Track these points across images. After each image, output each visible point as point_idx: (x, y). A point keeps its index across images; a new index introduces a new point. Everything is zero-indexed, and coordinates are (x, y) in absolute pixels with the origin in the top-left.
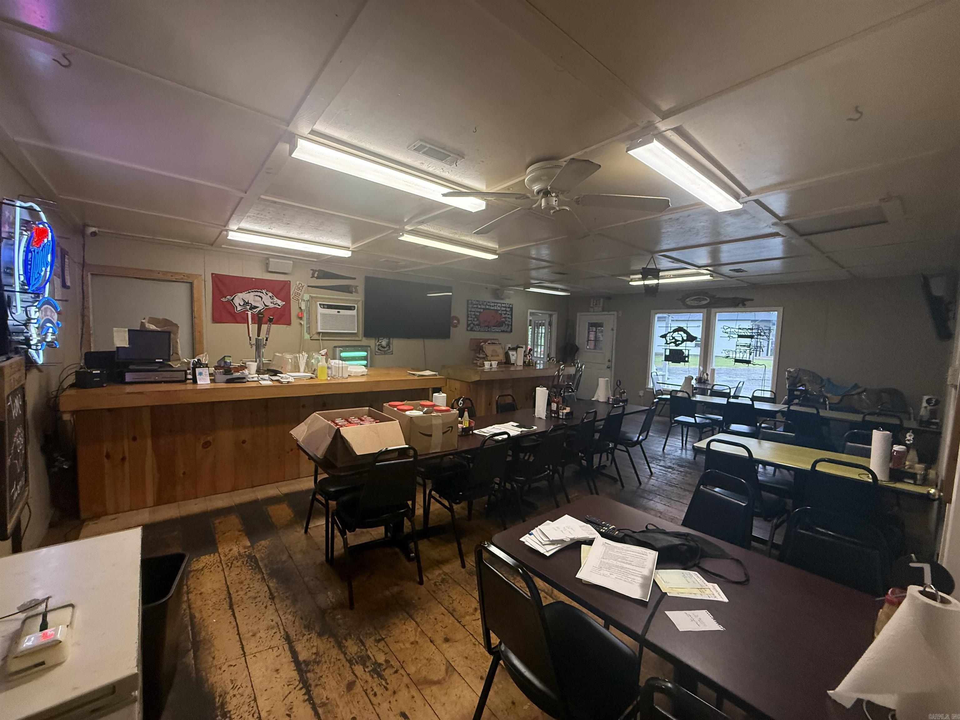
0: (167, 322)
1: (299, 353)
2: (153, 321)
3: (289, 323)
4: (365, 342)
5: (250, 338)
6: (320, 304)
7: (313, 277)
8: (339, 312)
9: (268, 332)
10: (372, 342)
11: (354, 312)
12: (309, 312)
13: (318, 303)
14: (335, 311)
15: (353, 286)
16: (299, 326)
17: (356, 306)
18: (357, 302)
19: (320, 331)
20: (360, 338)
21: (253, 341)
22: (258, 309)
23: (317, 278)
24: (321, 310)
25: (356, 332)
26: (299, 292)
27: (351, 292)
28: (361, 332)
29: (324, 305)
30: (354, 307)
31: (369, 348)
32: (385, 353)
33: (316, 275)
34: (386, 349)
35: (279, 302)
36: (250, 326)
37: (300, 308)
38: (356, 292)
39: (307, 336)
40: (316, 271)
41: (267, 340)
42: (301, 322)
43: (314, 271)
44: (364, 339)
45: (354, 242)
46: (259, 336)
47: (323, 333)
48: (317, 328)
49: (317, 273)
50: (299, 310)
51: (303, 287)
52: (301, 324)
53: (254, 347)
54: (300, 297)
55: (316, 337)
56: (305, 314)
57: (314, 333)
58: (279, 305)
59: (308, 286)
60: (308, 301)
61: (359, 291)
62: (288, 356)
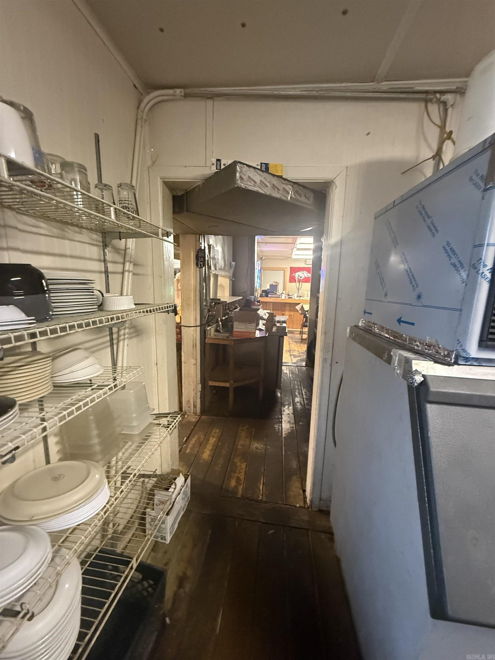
0: (277, 282)
2: (274, 282)
9: (302, 285)
36: (297, 283)
46: (299, 286)
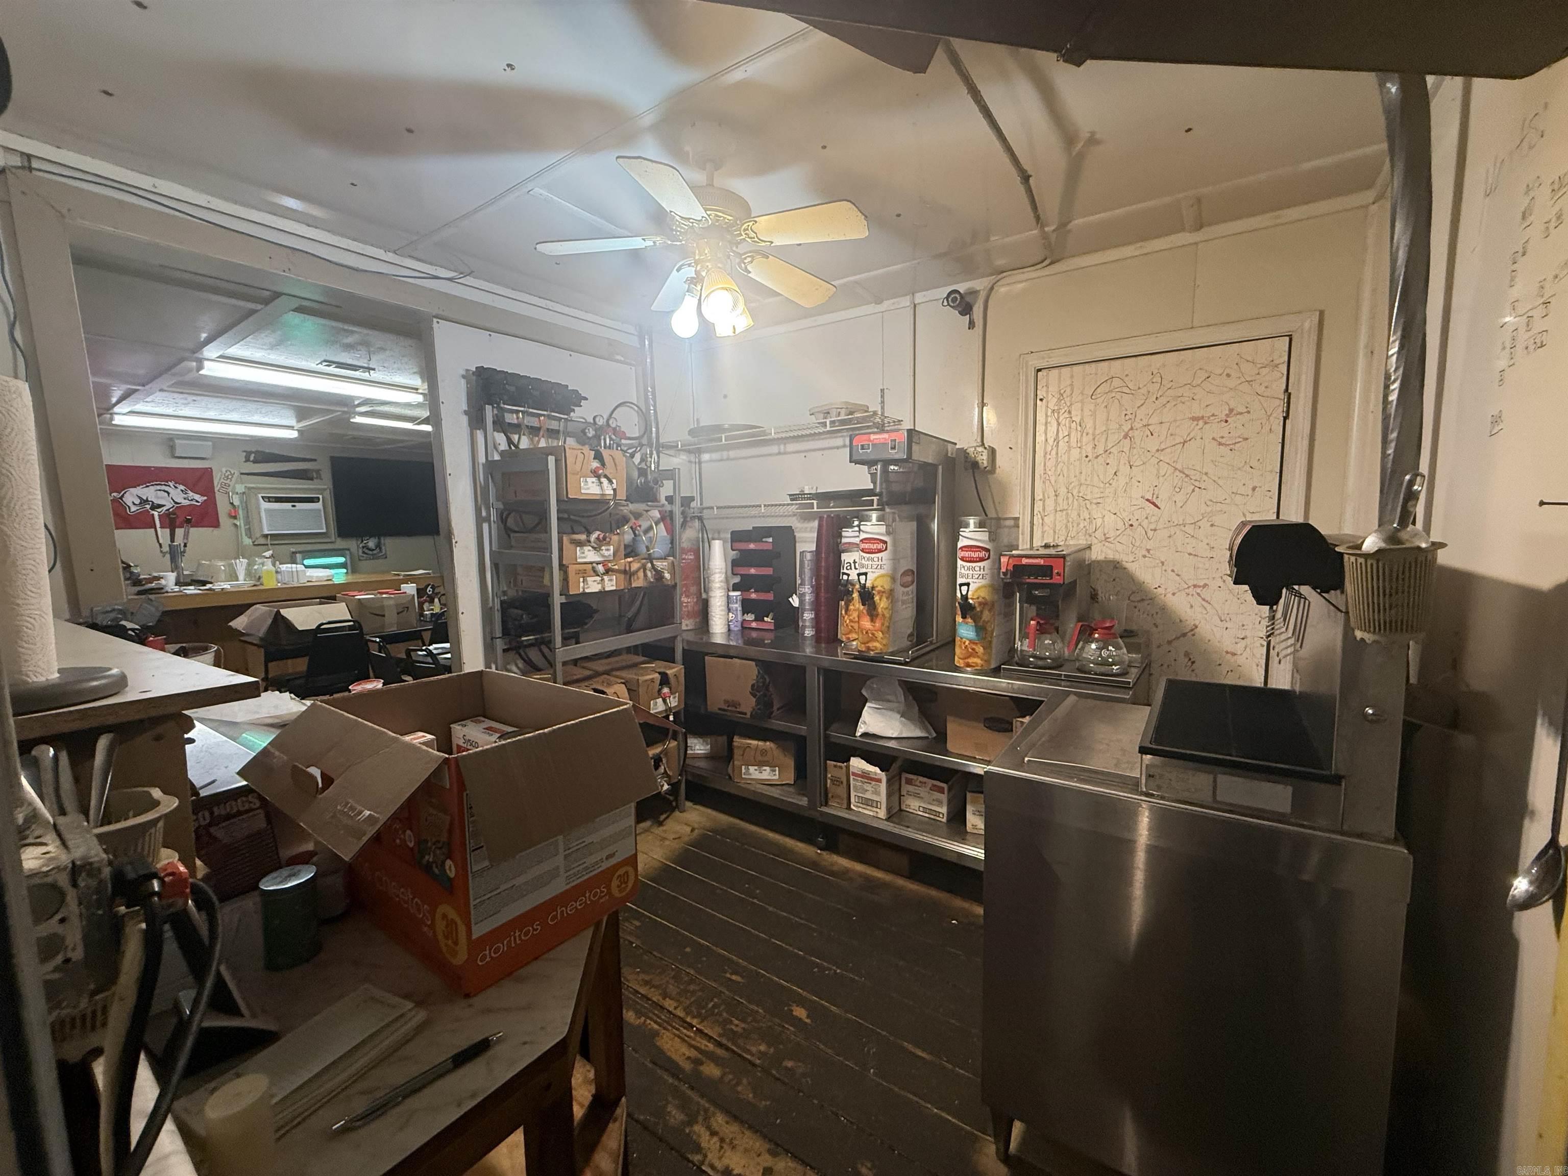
1: (235, 559)
3: (216, 524)
4: (341, 543)
5: (160, 545)
6: (263, 497)
7: (247, 460)
8: (294, 506)
9: (186, 536)
10: (352, 544)
11: (319, 506)
12: (247, 509)
13: (260, 496)
14: (288, 506)
15: (313, 470)
16: (233, 528)
17: (321, 497)
18: (321, 491)
19: (266, 532)
20: (333, 539)
21: (166, 548)
22: (165, 508)
23: (255, 462)
24: (265, 505)
25: (324, 531)
26: (228, 482)
27: (312, 479)
28: (333, 531)
29: (269, 498)
30: (318, 498)
31: (348, 552)
32: (375, 557)
33: (252, 458)
34: (375, 552)
35: (197, 497)
36: (159, 530)
37: (232, 504)
38: (319, 477)
39: (247, 541)
40: (251, 452)
41: (185, 546)
42: (235, 521)
43: (248, 454)
44: (339, 540)
45: (299, 421)
46: (172, 540)
47: (271, 535)
48: (261, 529)
49: (253, 455)
50: (230, 507)
51: (232, 475)
52: (236, 525)
53: (168, 556)
54: (230, 489)
55: (262, 541)
56: (241, 512)
57: (258, 535)
58: (197, 501)
59: (242, 474)
60: (244, 493)
61: (323, 476)
62: (221, 565)
